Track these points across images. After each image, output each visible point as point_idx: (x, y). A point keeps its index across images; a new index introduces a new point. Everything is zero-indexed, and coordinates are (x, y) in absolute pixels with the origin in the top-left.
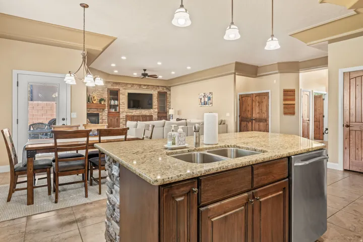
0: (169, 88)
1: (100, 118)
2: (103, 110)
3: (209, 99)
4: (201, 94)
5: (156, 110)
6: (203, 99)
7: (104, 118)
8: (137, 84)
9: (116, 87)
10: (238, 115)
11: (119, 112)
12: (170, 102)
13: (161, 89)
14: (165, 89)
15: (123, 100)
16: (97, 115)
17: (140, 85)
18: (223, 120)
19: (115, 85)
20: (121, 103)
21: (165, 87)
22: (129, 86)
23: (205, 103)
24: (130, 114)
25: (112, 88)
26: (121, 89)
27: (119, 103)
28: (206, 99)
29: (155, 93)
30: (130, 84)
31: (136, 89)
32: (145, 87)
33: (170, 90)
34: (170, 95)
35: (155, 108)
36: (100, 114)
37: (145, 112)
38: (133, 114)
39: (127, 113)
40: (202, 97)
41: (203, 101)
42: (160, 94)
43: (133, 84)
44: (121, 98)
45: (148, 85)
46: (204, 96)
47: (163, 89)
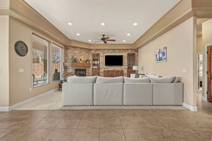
0: (137, 50)
1: (87, 72)
2: (90, 67)
3: (164, 54)
4: (156, 51)
5: (126, 67)
6: (158, 55)
7: (90, 72)
8: (111, 49)
9: (98, 52)
10: (206, 70)
11: (99, 69)
12: (138, 61)
13: (130, 52)
14: (133, 51)
15: (102, 60)
16: (85, 70)
17: (114, 50)
18: (177, 77)
19: (97, 51)
20: (100, 63)
21: (134, 49)
22: (106, 51)
23: (160, 59)
24: (107, 70)
25: (95, 53)
26: (101, 53)
27: (99, 62)
28: (161, 55)
29: (125, 55)
30: (106, 49)
31: (111, 53)
32: (118, 51)
33: (138, 52)
34: (138, 55)
35: (125, 66)
36: (87, 69)
37: (117, 68)
38: (108, 70)
39: (104, 69)
40: (157, 53)
41: (158, 57)
42: (129, 55)
43: (109, 49)
44: (100, 59)
45: (120, 49)
46: (159, 53)
47: (132, 52)
